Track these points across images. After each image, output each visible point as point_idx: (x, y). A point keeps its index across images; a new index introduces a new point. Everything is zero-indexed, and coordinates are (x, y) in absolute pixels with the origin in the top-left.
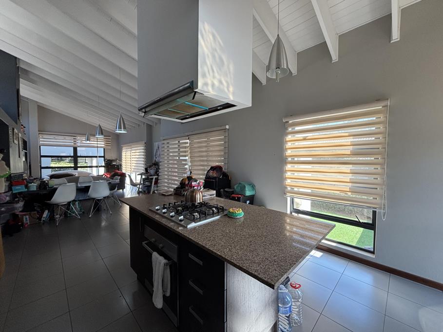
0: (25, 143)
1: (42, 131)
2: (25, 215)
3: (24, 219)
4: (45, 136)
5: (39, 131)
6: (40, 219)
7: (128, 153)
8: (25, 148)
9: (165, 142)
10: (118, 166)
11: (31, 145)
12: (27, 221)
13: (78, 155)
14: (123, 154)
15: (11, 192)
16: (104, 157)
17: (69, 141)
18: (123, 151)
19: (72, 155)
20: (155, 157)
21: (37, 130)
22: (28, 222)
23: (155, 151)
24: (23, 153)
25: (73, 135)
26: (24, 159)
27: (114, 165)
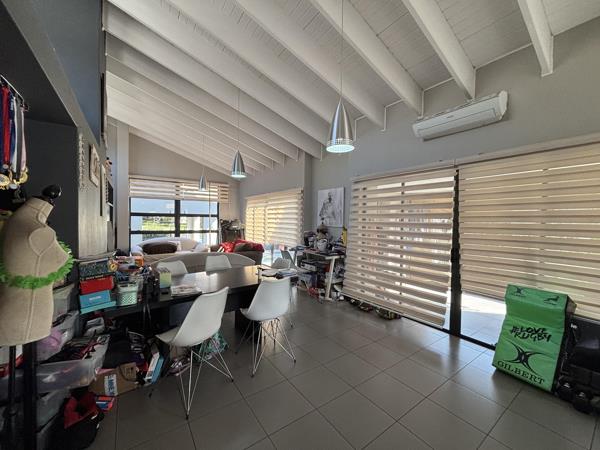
0: (110, 190)
1: (133, 174)
2: (109, 374)
3: (106, 385)
4: (137, 182)
5: (130, 174)
6: (140, 377)
7: (260, 211)
8: (110, 199)
9: (360, 186)
10: (239, 231)
11: (119, 194)
12: (111, 387)
13: (182, 212)
14: (249, 212)
15: (77, 312)
16: (217, 216)
17: (168, 189)
18: (248, 206)
19: (173, 212)
20: (319, 218)
21: (127, 171)
22: (116, 389)
23: (320, 207)
24: (106, 207)
25: (176, 180)
26: (108, 219)
27: (234, 230)
